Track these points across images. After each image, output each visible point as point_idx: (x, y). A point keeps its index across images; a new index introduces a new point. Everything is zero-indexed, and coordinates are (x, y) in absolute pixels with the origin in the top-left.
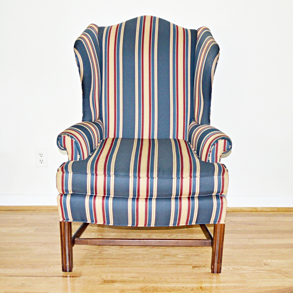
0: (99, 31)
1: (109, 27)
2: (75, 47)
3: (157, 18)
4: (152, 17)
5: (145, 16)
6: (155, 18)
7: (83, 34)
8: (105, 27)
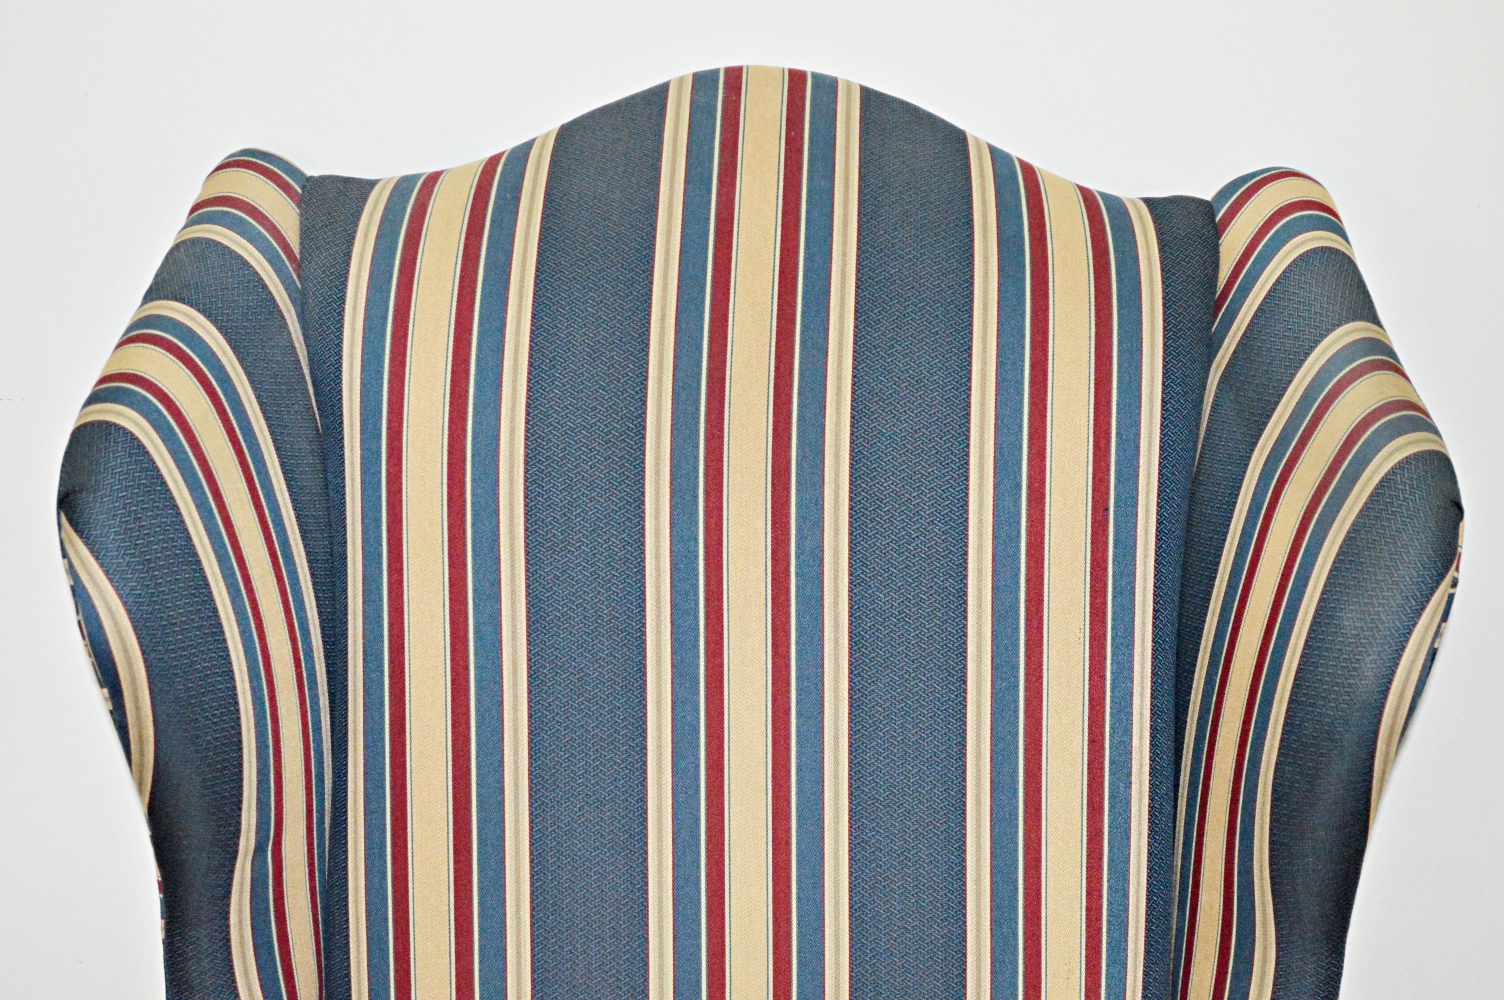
0: (305, 234)
1: (404, 185)
2: (68, 503)
3: (849, 84)
4: (796, 79)
5: (734, 76)
6: (827, 87)
7: (139, 333)
8: (364, 187)
